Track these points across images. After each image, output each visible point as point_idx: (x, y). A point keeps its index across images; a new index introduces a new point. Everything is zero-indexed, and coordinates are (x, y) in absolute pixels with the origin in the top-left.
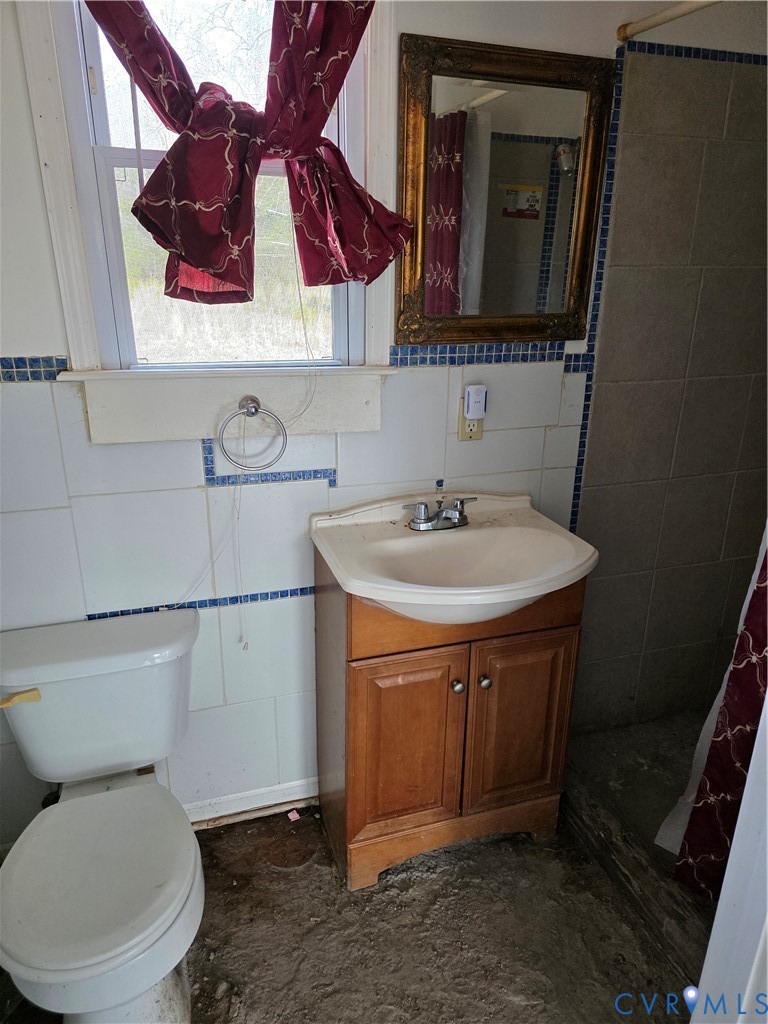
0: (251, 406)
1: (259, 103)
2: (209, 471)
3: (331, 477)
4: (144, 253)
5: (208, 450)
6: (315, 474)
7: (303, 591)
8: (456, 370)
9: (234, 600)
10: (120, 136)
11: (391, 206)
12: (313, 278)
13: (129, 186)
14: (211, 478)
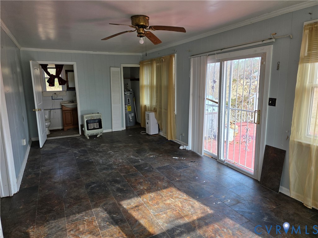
0: (55, 94)
1: (55, 75)
2: (52, 98)
3: (62, 99)
4: (47, 84)
5: (52, 97)
6: (61, 99)
7: (60, 109)
8: (72, 91)
9: (54, 109)
10: (46, 77)
11: (66, 80)
12: (60, 85)
13: (46, 80)
14: (52, 99)
